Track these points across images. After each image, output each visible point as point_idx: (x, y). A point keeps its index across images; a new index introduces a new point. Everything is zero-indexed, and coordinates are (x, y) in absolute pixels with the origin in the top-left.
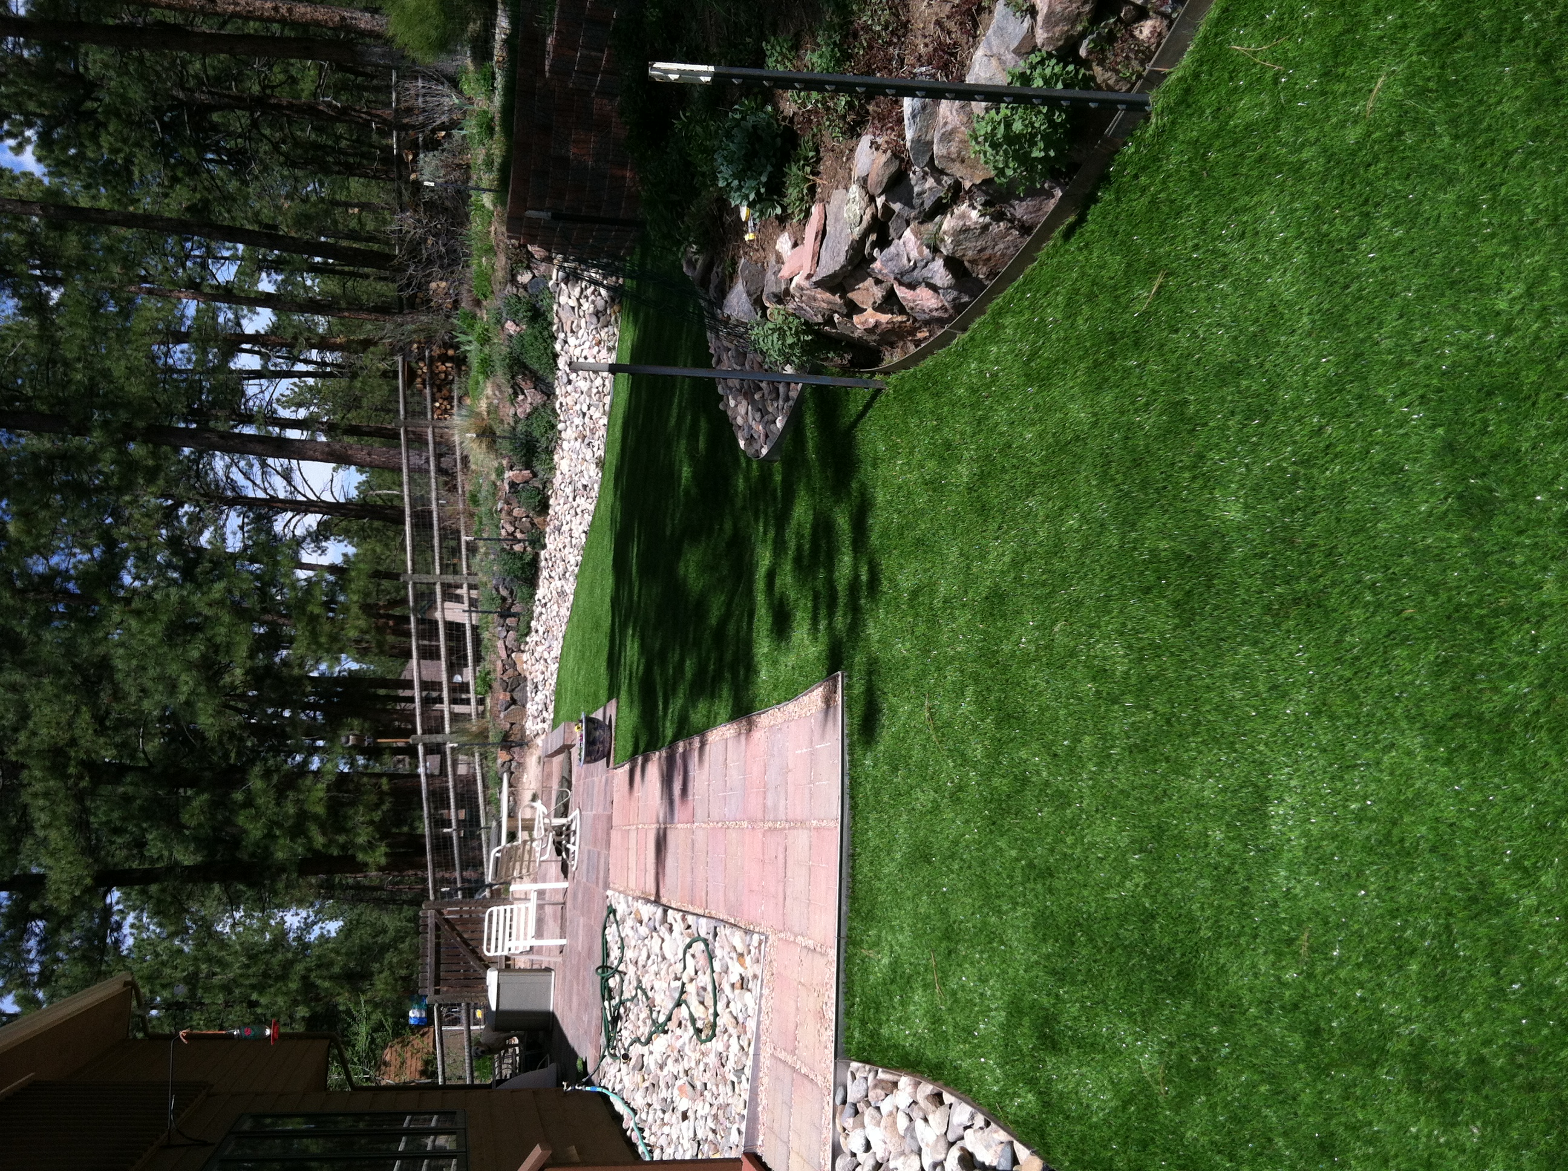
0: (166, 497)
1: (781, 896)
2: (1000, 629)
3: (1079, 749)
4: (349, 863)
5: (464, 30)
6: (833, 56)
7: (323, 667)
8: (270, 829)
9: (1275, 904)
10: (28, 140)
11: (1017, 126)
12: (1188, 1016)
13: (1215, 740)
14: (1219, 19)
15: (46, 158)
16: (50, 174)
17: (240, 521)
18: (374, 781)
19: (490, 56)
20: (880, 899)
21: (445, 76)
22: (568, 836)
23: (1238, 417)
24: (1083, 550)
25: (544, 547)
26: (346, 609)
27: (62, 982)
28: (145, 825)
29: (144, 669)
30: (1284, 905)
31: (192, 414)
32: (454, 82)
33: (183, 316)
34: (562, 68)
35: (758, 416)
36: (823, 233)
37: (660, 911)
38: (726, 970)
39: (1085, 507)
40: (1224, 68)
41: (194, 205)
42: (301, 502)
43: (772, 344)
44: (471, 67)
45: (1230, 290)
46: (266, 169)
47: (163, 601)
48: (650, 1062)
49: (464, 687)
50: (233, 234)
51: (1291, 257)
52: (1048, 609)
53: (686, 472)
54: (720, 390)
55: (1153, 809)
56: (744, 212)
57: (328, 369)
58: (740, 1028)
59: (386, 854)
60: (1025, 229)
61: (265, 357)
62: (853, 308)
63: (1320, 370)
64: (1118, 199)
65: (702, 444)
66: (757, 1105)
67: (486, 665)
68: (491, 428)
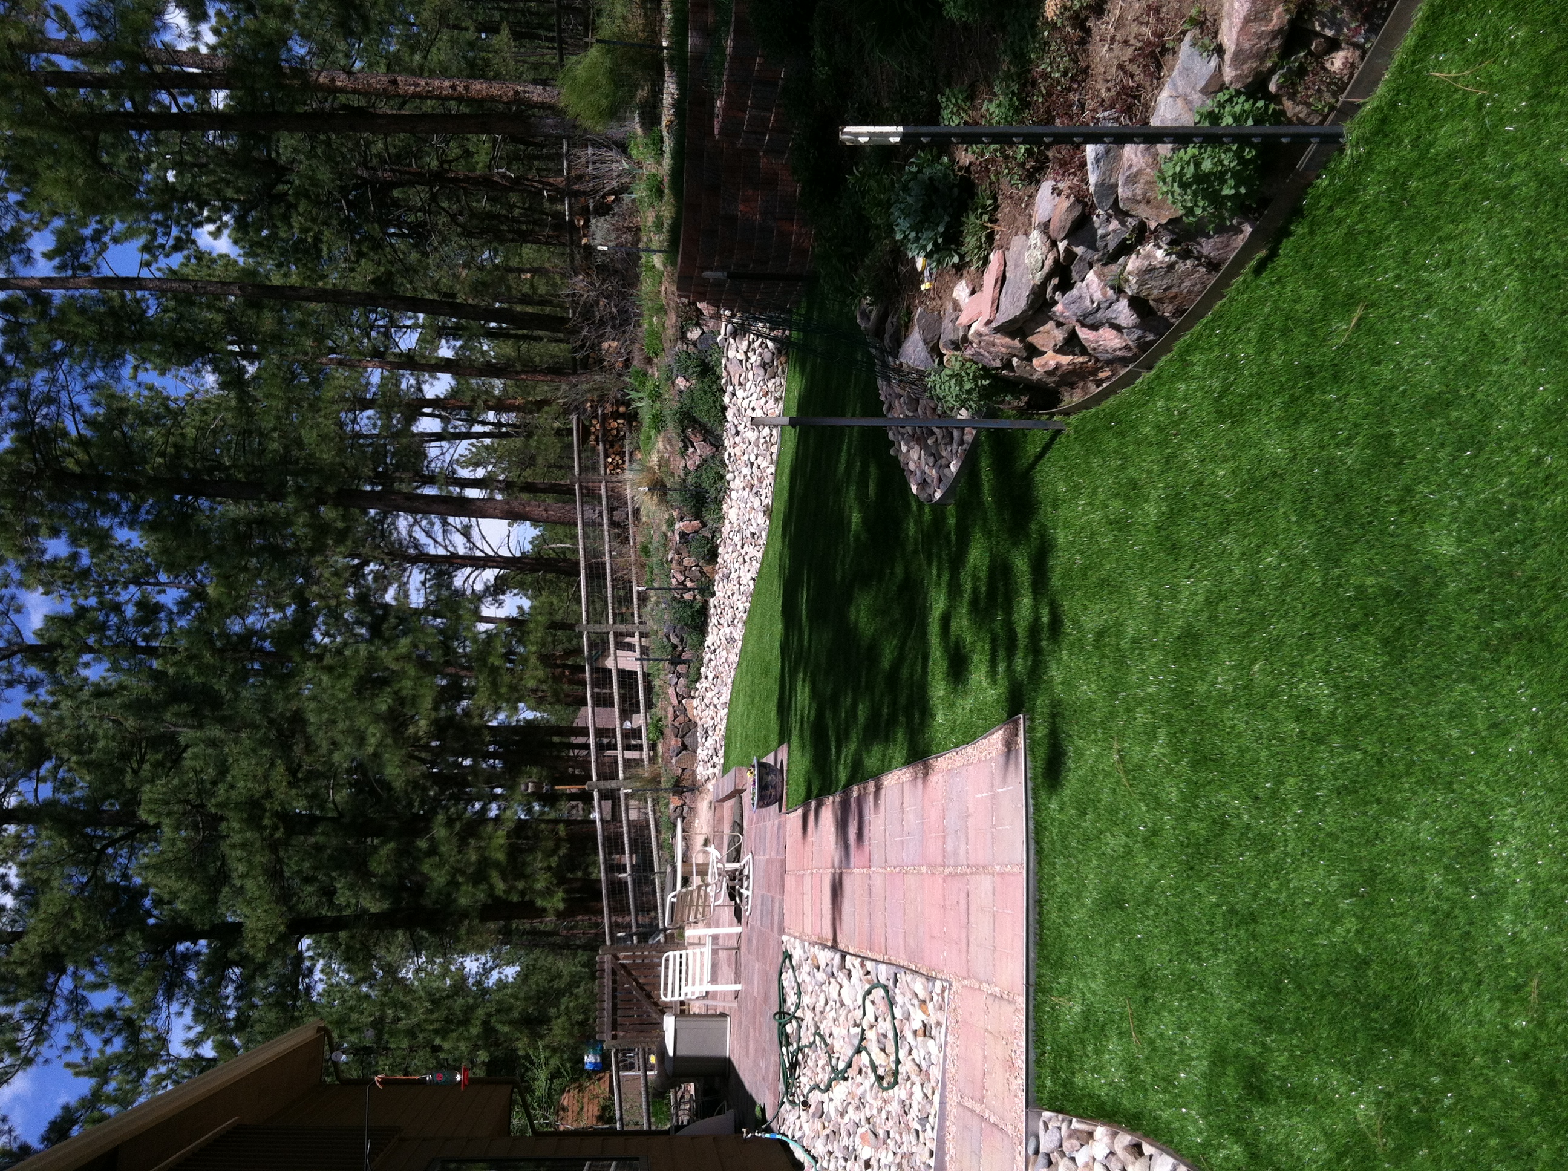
0: (353, 556)
1: (964, 941)
2: (1194, 670)
3: (1282, 790)
4: (529, 909)
5: (632, 97)
6: (1011, 105)
7: (502, 716)
8: (454, 876)
9: (1500, 949)
10: (225, 225)
11: (1207, 165)
12: (1407, 1065)
13: (1430, 780)
14: (1416, 46)
15: (241, 240)
16: (246, 255)
17: (422, 577)
18: (550, 826)
19: (658, 122)
20: (1071, 945)
21: (616, 143)
22: (741, 880)
23: (1448, 449)
24: (1282, 588)
25: (713, 594)
26: (524, 660)
27: (258, 1028)
28: (334, 874)
29: (334, 722)
30: (1509, 950)
31: (379, 478)
32: (623, 148)
33: (368, 383)
34: (731, 129)
35: (931, 460)
36: (1002, 280)
37: (838, 957)
38: (908, 1017)
39: (1284, 544)
40: (1422, 96)
41: (379, 278)
42: (479, 558)
43: (948, 390)
44: (639, 131)
45: (1436, 320)
46: (444, 240)
47: (353, 657)
48: (831, 1109)
49: (636, 733)
50: (415, 304)
51: (1501, 284)
52: (1246, 648)
53: (856, 518)
54: (891, 436)
55: (1364, 853)
56: (920, 263)
57: (504, 430)
58: (923, 1076)
59: (563, 899)
60: (1213, 266)
61: (445, 420)
62: (1033, 352)
63: (1537, 400)
64: (1312, 233)
65: (872, 490)
66: (944, 1154)
67: (658, 711)
68: (662, 481)
